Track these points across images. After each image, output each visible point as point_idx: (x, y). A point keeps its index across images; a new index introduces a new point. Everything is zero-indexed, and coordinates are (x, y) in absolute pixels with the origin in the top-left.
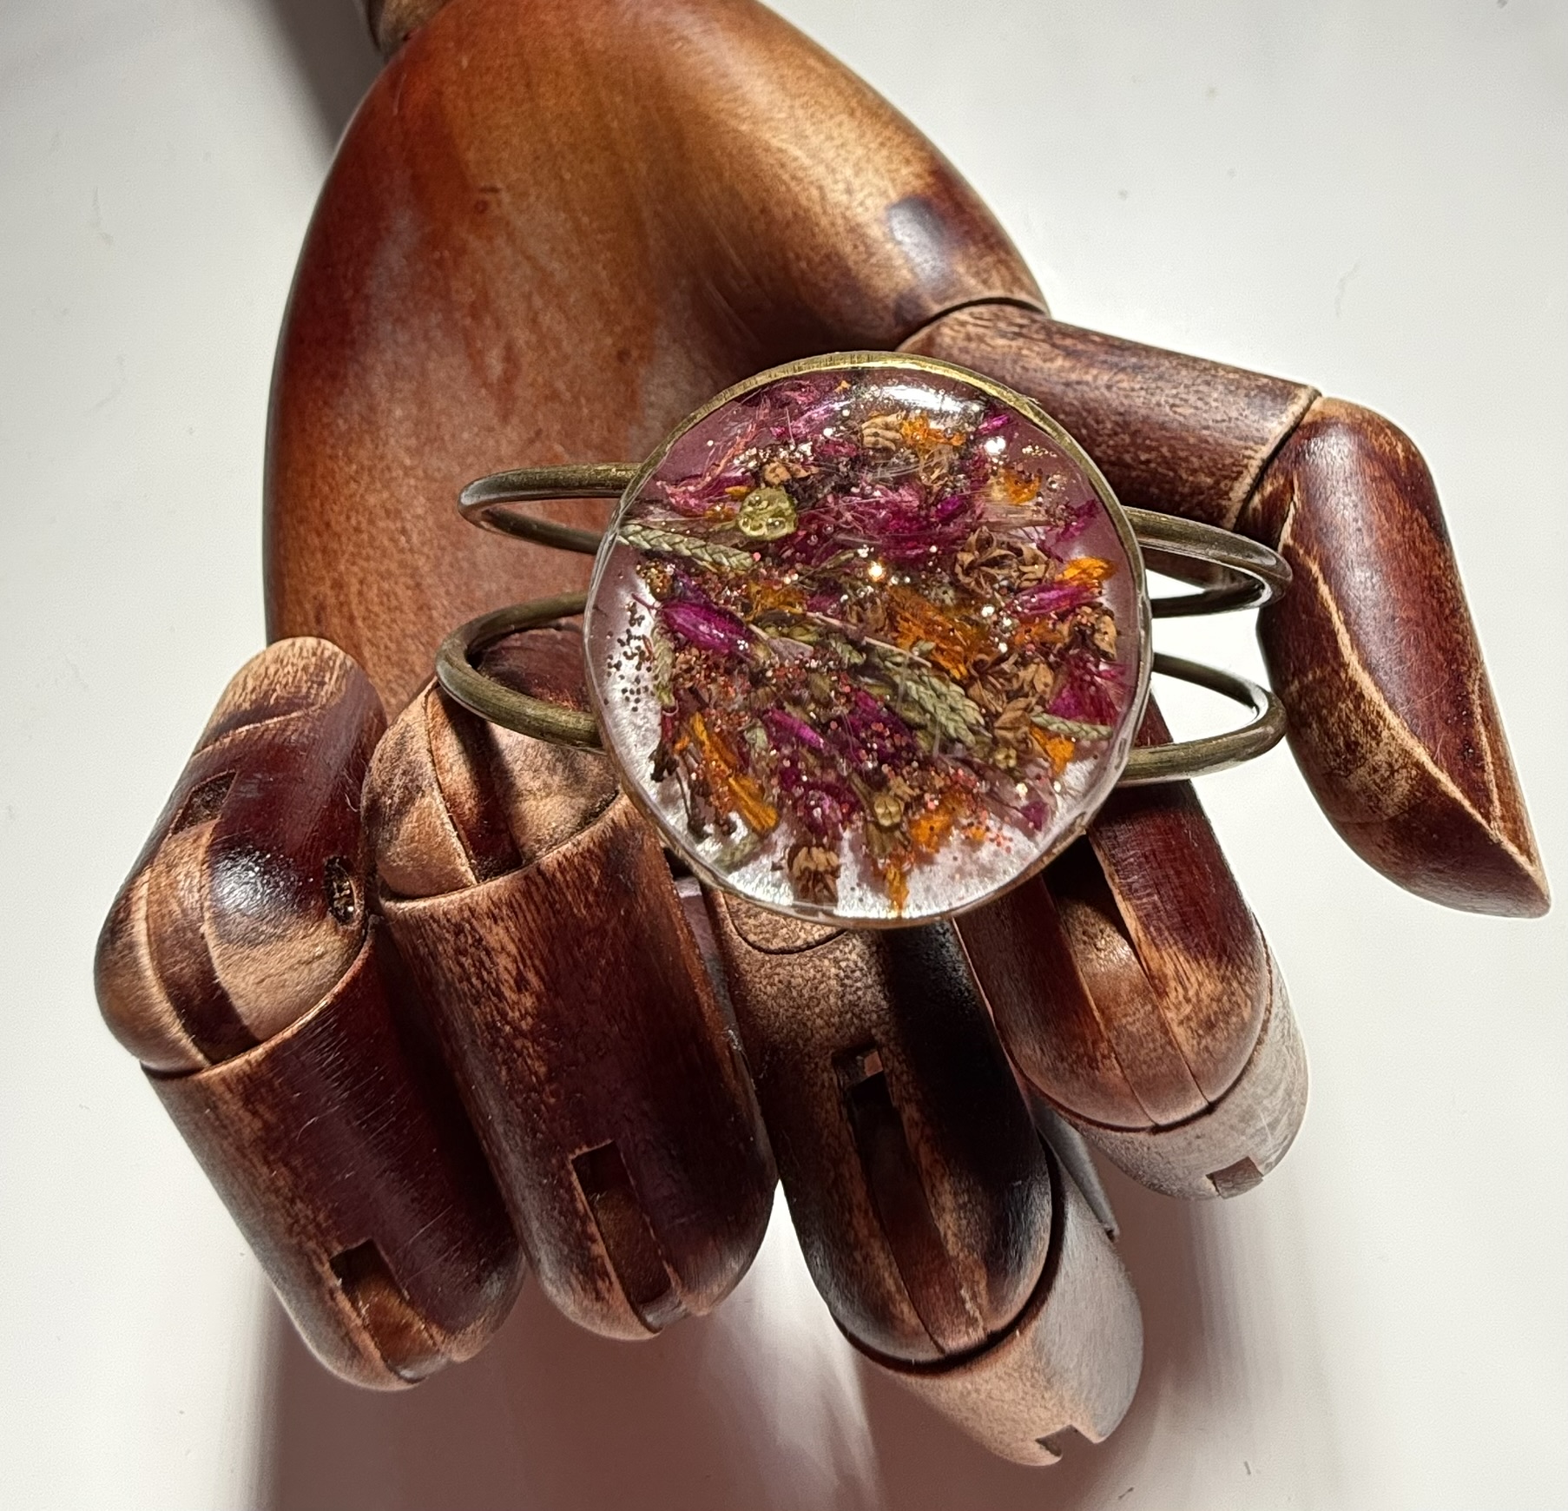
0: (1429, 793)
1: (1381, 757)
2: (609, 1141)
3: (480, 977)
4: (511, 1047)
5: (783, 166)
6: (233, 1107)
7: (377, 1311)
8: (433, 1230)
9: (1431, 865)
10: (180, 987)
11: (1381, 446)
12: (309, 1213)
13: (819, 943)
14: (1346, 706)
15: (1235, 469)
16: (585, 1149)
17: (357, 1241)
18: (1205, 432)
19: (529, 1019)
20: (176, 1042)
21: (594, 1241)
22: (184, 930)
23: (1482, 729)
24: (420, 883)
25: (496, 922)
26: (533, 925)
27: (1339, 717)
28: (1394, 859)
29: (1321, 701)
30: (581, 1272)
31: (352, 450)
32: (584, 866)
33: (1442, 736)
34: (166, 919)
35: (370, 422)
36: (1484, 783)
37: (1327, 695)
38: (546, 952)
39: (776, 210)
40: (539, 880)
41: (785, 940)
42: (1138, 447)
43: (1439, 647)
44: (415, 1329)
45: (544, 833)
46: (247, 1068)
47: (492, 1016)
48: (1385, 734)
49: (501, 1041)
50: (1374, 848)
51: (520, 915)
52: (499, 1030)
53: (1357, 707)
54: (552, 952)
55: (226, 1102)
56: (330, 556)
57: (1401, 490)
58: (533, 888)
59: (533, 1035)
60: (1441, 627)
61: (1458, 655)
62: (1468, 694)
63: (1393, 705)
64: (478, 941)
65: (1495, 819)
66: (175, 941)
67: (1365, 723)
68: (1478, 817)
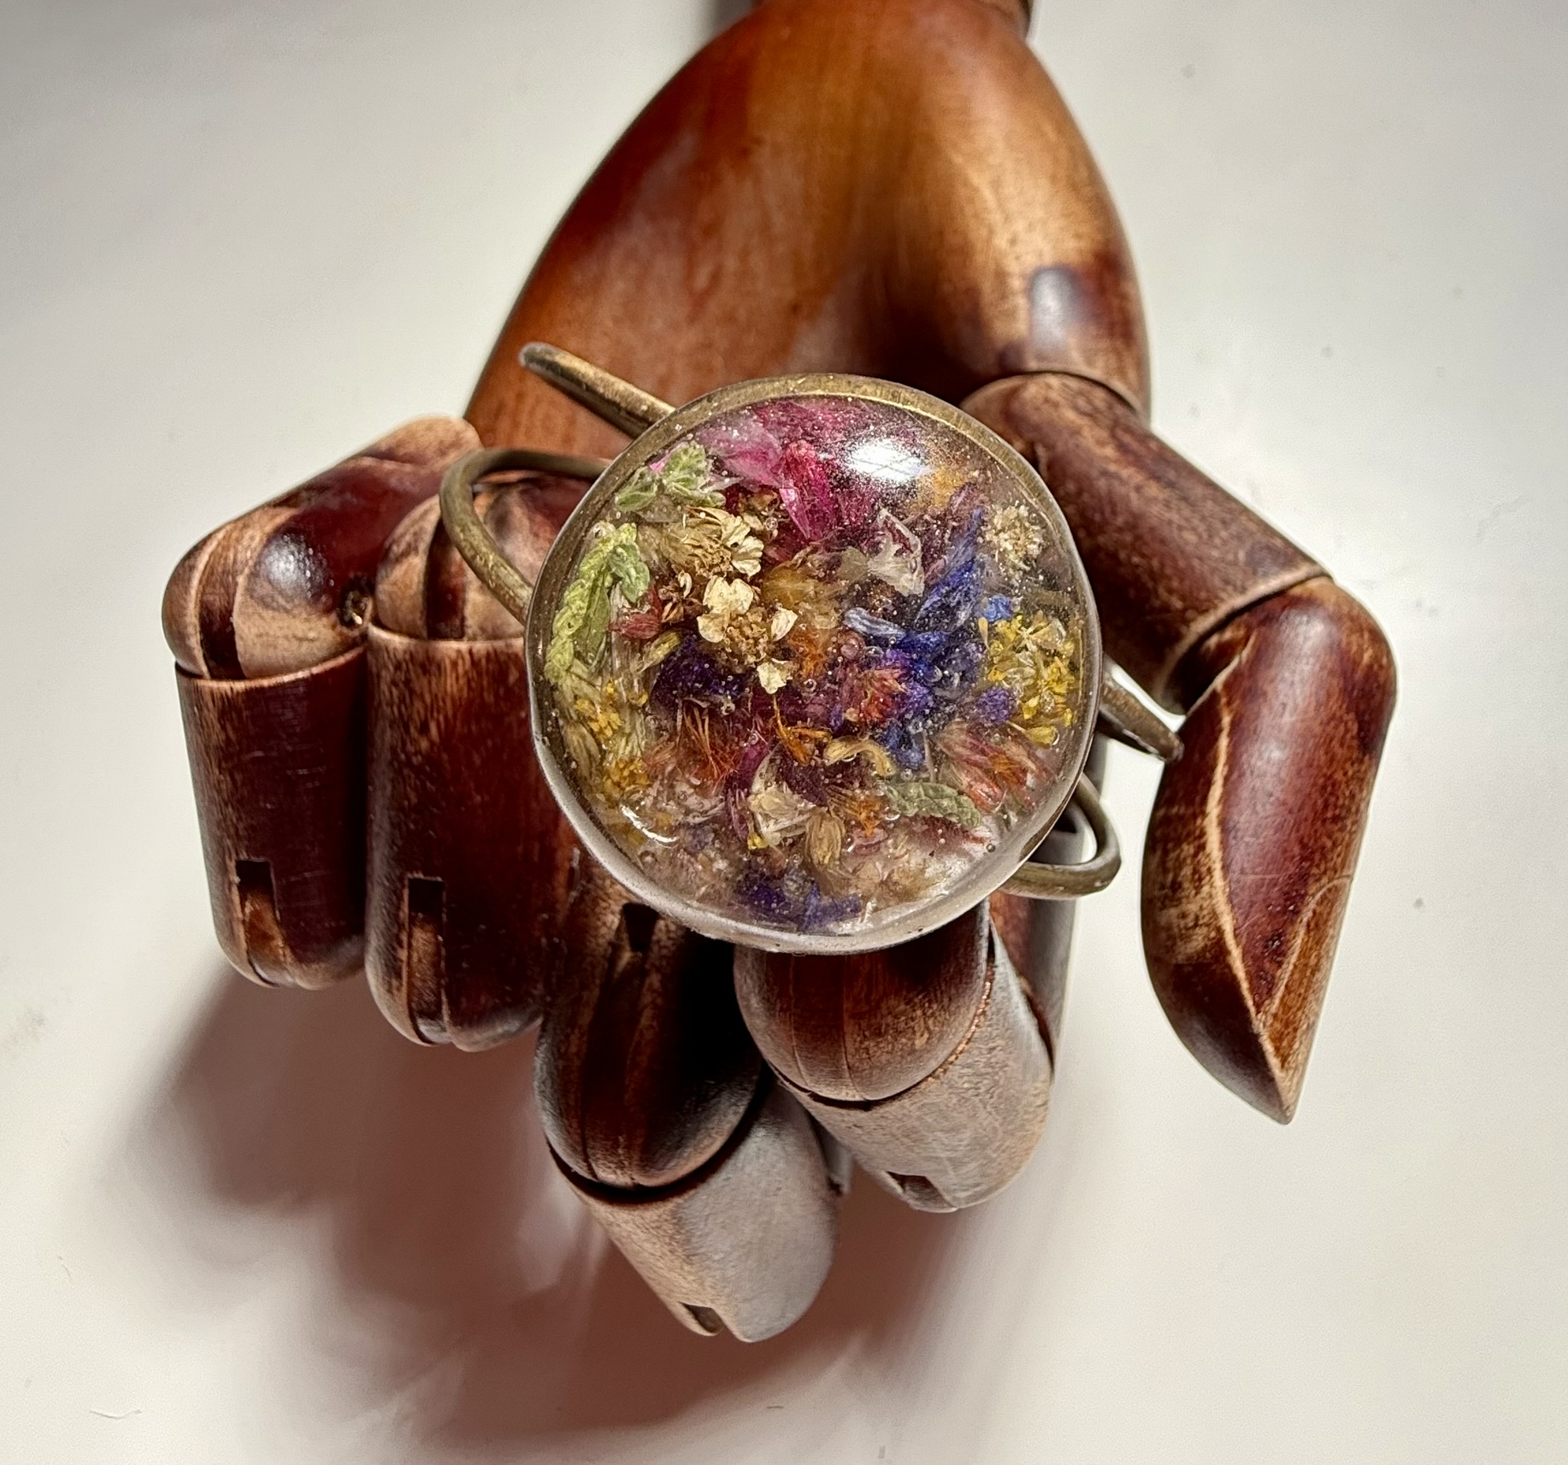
0: (1217, 960)
2: (439, 879)
3: (400, 709)
4: (398, 771)
6: (212, 716)
7: (256, 914)
10: (209, 612)
11: (1349, 644)
12: (234, 818)
14: (1188, 849)
16: (421, 876)
17: (259, 857)
18: (1197, 562)
19: (420, 758)
20: (192, 649)
21: (402, 947)
22: (228, 573)
23: (1302, 932)
24: (390, 617)
25: (425, 673)
26: (449, 688)
27: (1179, 856)
29: (1172, 835)
30: (386, 965)
32: (505, 664)
33: (1256, 917)
34: (222, 560)
36: (1273, 977)
37: (1179, 832)
38: (450, 713)
40: (466, 656)
42: (1134, 549)
43: (1301, 841)
44: (275, 943)
45: (489, 625)
46: (229, 692)
47: (397, 742)
48: (1206, 889)
52: (399, 755)
53: (1196, 855)
54: (455, 716)
55: (208, 710)
57: (1346, 691)
58: (460, 662)
60: (1313, 824)
61: (1317, 857)
62: (1306, 894)
63: (1226, 868)
64: (407, 682)
65: (1265, 1013)
66: (220, 578)
67: (1195, 871)
68: (1250, 1003)
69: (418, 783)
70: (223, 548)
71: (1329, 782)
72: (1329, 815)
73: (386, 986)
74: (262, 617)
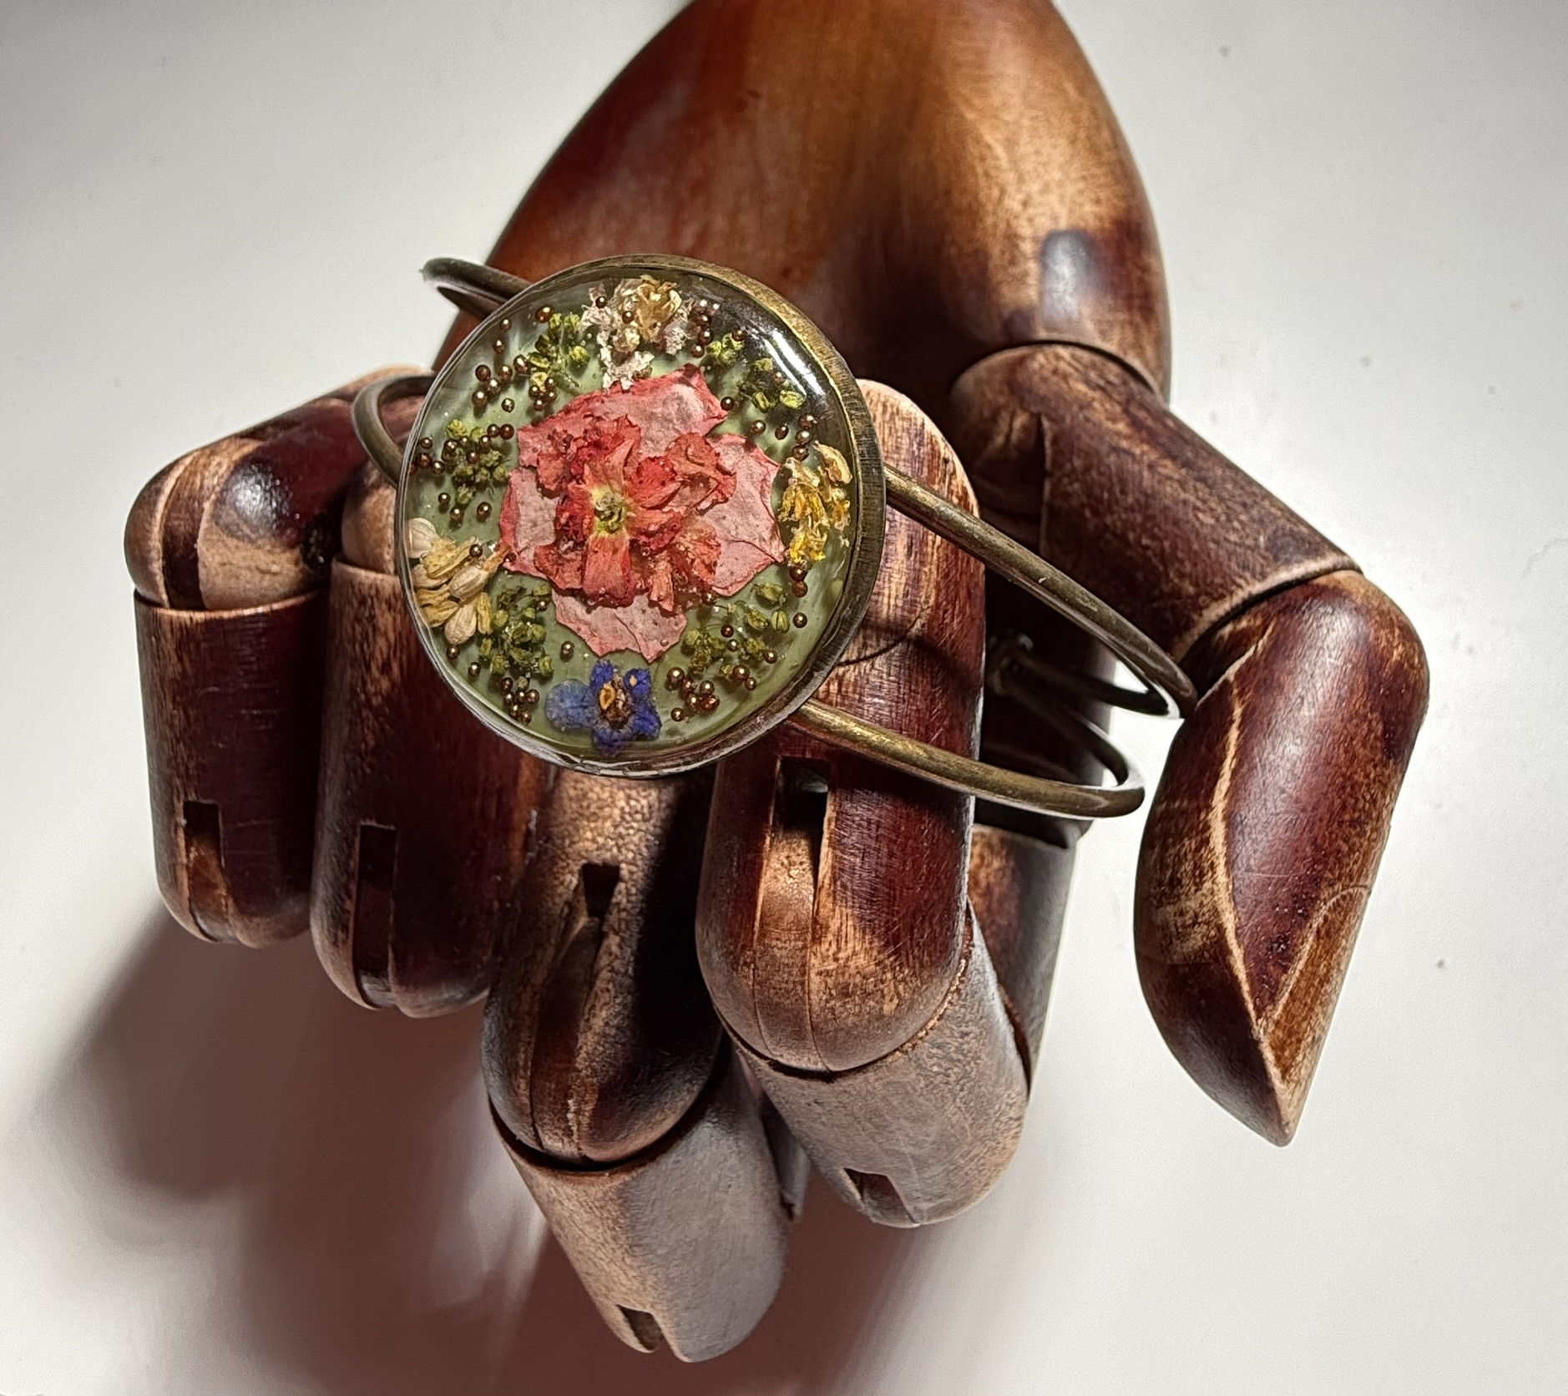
0: (1216, 960)
2: (392, 828)
3: (361, 646)
4: (359, 713)
5: (982, 160)
6: (169, 646)
7: (200, 860)
10: (173, 537)
11: (1378, 639)
12: (186, 756)
14: (1190, 844)
15: (1220, 590)
16: (374, 824)
17: (207, 799)
18: (1212, 545)
19: (379, 699)
20: (153, 575)
22: (195, 499)
23: (1311, 938)
27: (1179, 851)
29: (1173, 830)
30: (333, 918)
33: (1261, 917)
34: (189, 486)
36: (1278, 982)
37: (1181, 826)
39: (956, 197)
43: (1314, 843)
44: (219, 891)
46: (188, 622)
47: (357, 681)
48: (1207, 885)
49: (355, 704)
52: (358, 695)
53: (1198, 849)
55: (166, 641)
57: (1370, 686)
59: (377, 712)
60: (1328, 825)
61: (1332, 859)
62: (1318, 898)
63: (1230, 864)
64: (372, 617)
65: (1267, 1018)
66: (185, 504)
67: (1196, 867)
68: (1250, 1007)
69: (376, 725)
70: (191, 473)
71: (1348, 783)
72: (1347, 817)
73: (332, 940)
74: (226, 545)
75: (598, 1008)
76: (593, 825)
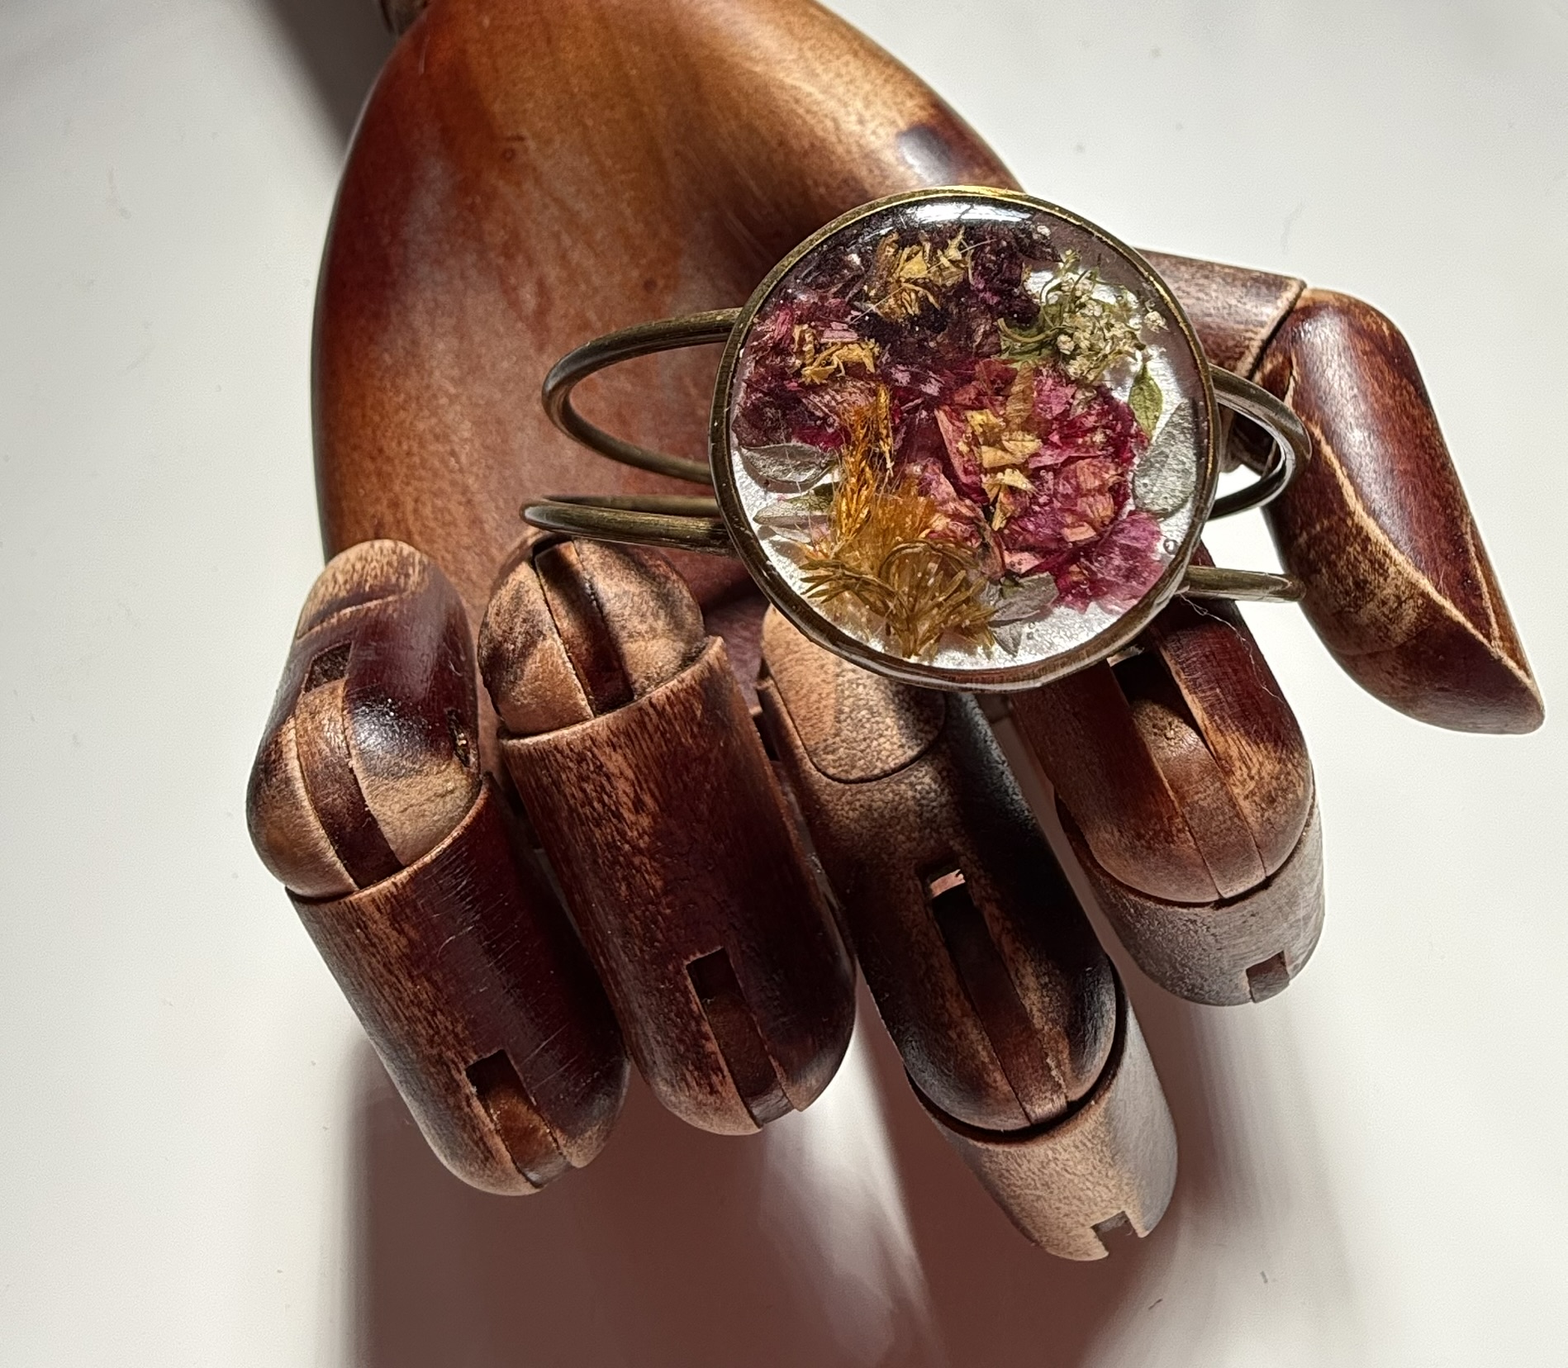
0: (1434, 619)
1: (1389, 590)
2: (719, 948)
3: (601, 801)
4: (630, 864)
5: (797, 101)
6: (381, 926)
7: (507, 1118)
8: (552, 1045)
9: (1437, 686)
10: (333, 816)
12: (448, 1024)
13: (894, 771)
14: (1353, 550)
15: (1237, 350)
16: (699, 956)
17: (490, 1051)
18: (1208, 319)
19: (646, 838)
20: (331, 865)
21: (707, 1039)
22: (334, 766)
23: (1477, 564)
24: (543, 718)
25: (615, 750)
26: (647, 751)
27: (1348, 560)
28: (1402, 684)
29: (1329, 548)
30: (696, 1069)
31: (399, 381)
32: (688, 701)
33: (1443, 569)
34: (317, 757)
35: (414, 356)
36: (1483, 609)
37: (1335, 542)
38: (659, 776)
39: (794, 143)
40: (651, 711)
41: (863, 770)
44: (541, 1132)
45: (653, 672)
46: (393, 889)
47: (613, 837)
48: (1392, 570)
49: (621, 859)
50: (1383, 675)
51: (636, 743)
52: (619, 849)
53: (1365, 549)
54: (664, 777)
55: (375, 922)
56: (385, 480)
57: (1389, 362)
58: (647, 719)
59: (651, 853)
60: (1434, 478)
62: (1462, 534)
64: (599, 767)
65: (1494, 639)
66: (327, 775)
67: (1372, 562)
68: (1481, 637)
69: (655, 864)
73: (707, 1090)
74: (398, 791)
75: (1021, 968)
76: (898, 828)
